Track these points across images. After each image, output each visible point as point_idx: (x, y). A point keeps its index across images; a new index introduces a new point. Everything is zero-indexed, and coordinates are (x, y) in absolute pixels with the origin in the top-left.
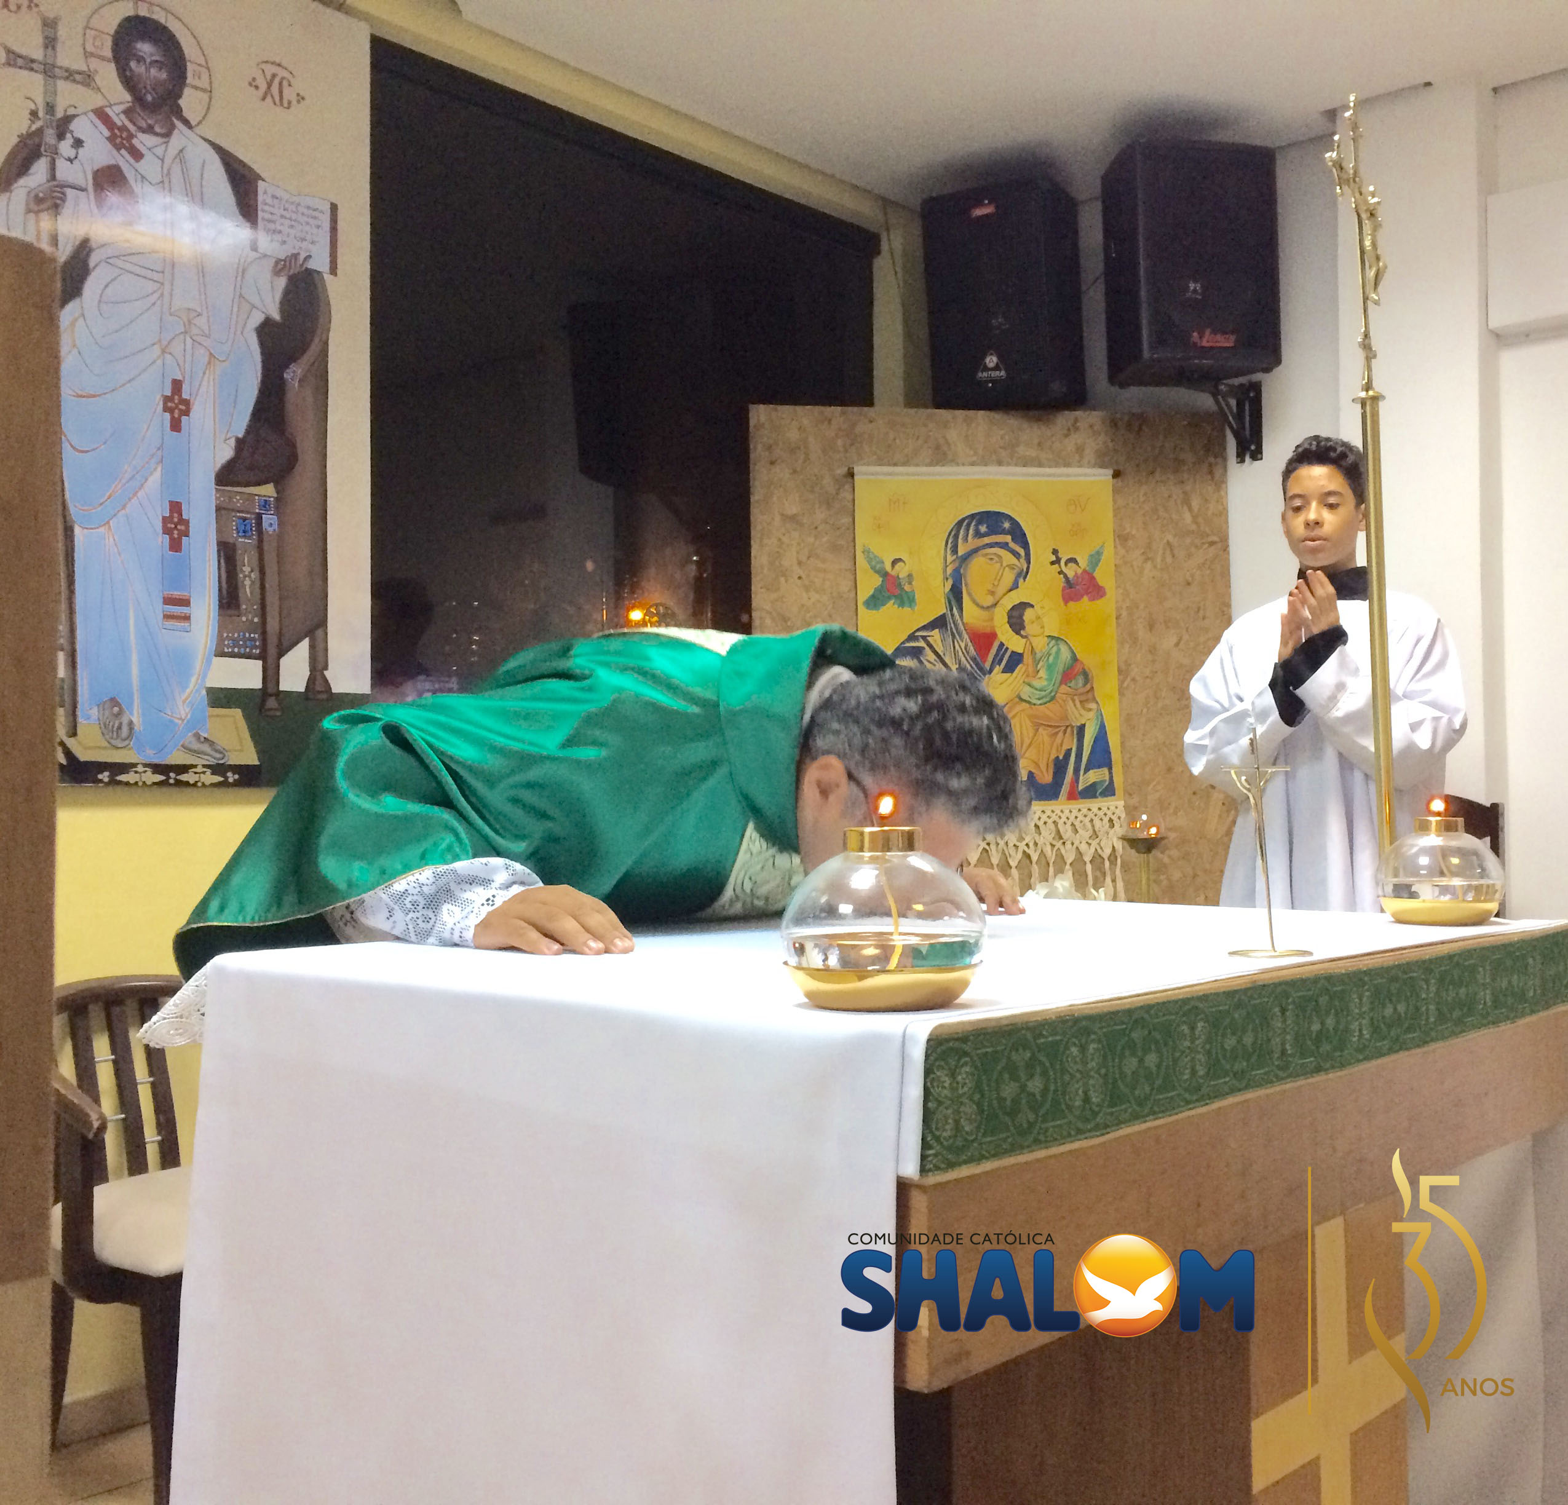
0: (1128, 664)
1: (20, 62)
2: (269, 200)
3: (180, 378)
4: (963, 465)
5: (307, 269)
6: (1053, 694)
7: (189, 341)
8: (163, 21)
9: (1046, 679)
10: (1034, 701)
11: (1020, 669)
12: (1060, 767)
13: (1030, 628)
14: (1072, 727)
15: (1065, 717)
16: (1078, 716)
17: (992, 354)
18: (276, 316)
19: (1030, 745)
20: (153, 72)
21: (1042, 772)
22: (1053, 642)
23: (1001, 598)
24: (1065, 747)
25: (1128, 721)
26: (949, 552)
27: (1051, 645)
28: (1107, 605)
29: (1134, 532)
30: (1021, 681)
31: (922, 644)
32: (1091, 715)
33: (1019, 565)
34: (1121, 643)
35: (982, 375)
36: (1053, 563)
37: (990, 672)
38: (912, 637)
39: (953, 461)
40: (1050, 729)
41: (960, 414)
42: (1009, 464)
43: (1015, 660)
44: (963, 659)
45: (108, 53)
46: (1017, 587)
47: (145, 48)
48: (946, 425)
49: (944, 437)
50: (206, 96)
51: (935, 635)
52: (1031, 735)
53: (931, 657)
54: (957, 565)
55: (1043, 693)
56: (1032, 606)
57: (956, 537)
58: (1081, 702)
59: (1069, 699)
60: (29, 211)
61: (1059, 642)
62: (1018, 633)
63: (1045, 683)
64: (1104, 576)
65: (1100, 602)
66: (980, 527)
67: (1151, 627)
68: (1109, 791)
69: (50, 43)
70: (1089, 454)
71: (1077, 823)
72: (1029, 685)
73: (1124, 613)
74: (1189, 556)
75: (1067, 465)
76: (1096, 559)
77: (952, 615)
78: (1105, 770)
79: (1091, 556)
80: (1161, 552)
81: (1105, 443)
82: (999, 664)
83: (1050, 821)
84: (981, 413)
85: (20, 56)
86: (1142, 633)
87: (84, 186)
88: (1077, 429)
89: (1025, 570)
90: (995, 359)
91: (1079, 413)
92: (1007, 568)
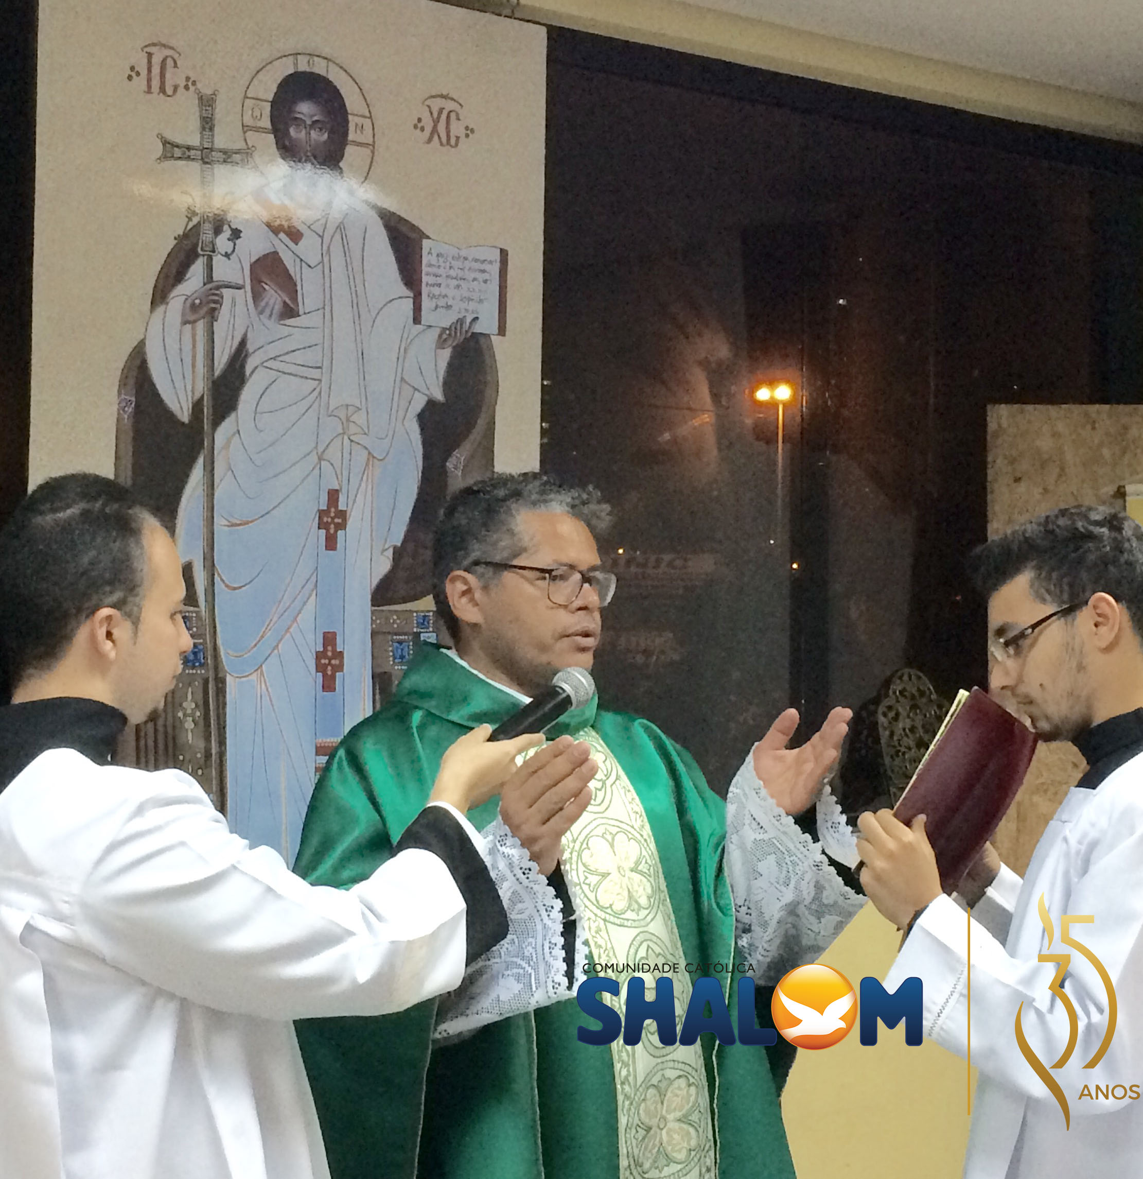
1: (178, 152)
2: (434, 261)
3: (337, 487)
5: (473, 333)
7: (346, 441)
8: (323, 72)
18: (439, 396)
20: (314, 134)
45: (266, 123)
47: (306, 109)
50: (367, 151)
60: (185, 323)
69: (207, 124)
85: (177, 146)
87: (241, 282)
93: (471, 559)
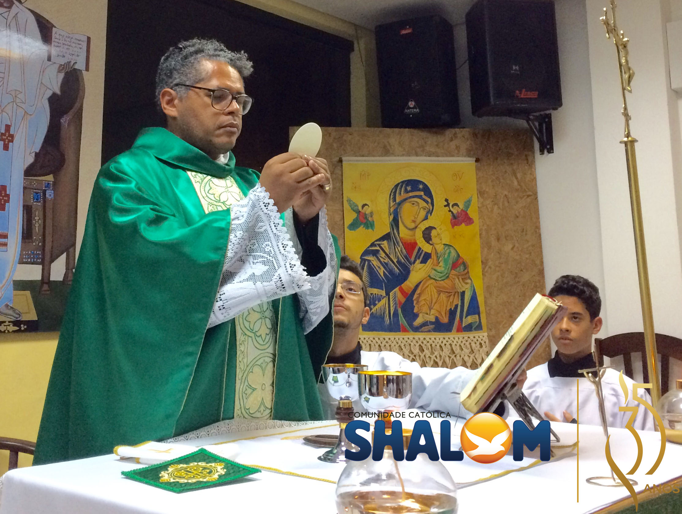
0: (487, 260)
4: (398, 156)
6: (447, 275)
7: (15, 105)
9: (443, 267)
10: (437, 278)
11: (430, 261)
12: (452, 313)
13: (434, 240)
14: (458, 293)
15: (454, 286)
16: (461, 286)
17: (412, 101)
18: (58, 92)
19: (436, 303)
21: (443, 317)
22: (446, 248)
23: (419, 224)
24: (455, 303)
25: (488, 289)
26: (391, 200)
27: (446, 249)
28: (475, 227)
29: (487, 190)
30: (431, 268)
31: (378, 248)
32: (468, 286)
33: (428, 207)
34: (482, 248)
35: (407, 111)
36: (445, 206)
37: (414, 263)
38: (373, 245)
39: (393, 154)
40: (447, 294)
41: (396, 130)
42: (421, 156)
43: (426, 257)
44: (400, 256)
46: (427, 219)
48: (388, 137)
49: (388, 142)
51: (385, 244)
52: (436, 296)
53: (383, 255)
54: (396, 206)
55: (441, 275)
56: (435, 228)
57: (395, 192)
58: (462, 279)
59: (456, 277)
61: (451, 248)
62: (428, 242)
63: (443, 269)
64: (473, 213)
65: (471, 227)
66: (407, 187)
67: (498, 239)
68: (479, 327)
70: (463, 150)
71: (462, 345)
72: (435, 270)
73: (484, 233)
74: (517, 202)
75: (453, 156)
76: (468, 203)
77: (394, 233)
78: (477, 316)
79: (466, 202)
80: (502, 199)
81: (471, 144)
82: (419, 259)
83: (448, 344)
84: (407, 130)
86: (494, 243)
88: (456, 137)
89: (431, 209)
90: (413, 103)
91: (457, 130)
92: (422, 209)
93: (175, 83)
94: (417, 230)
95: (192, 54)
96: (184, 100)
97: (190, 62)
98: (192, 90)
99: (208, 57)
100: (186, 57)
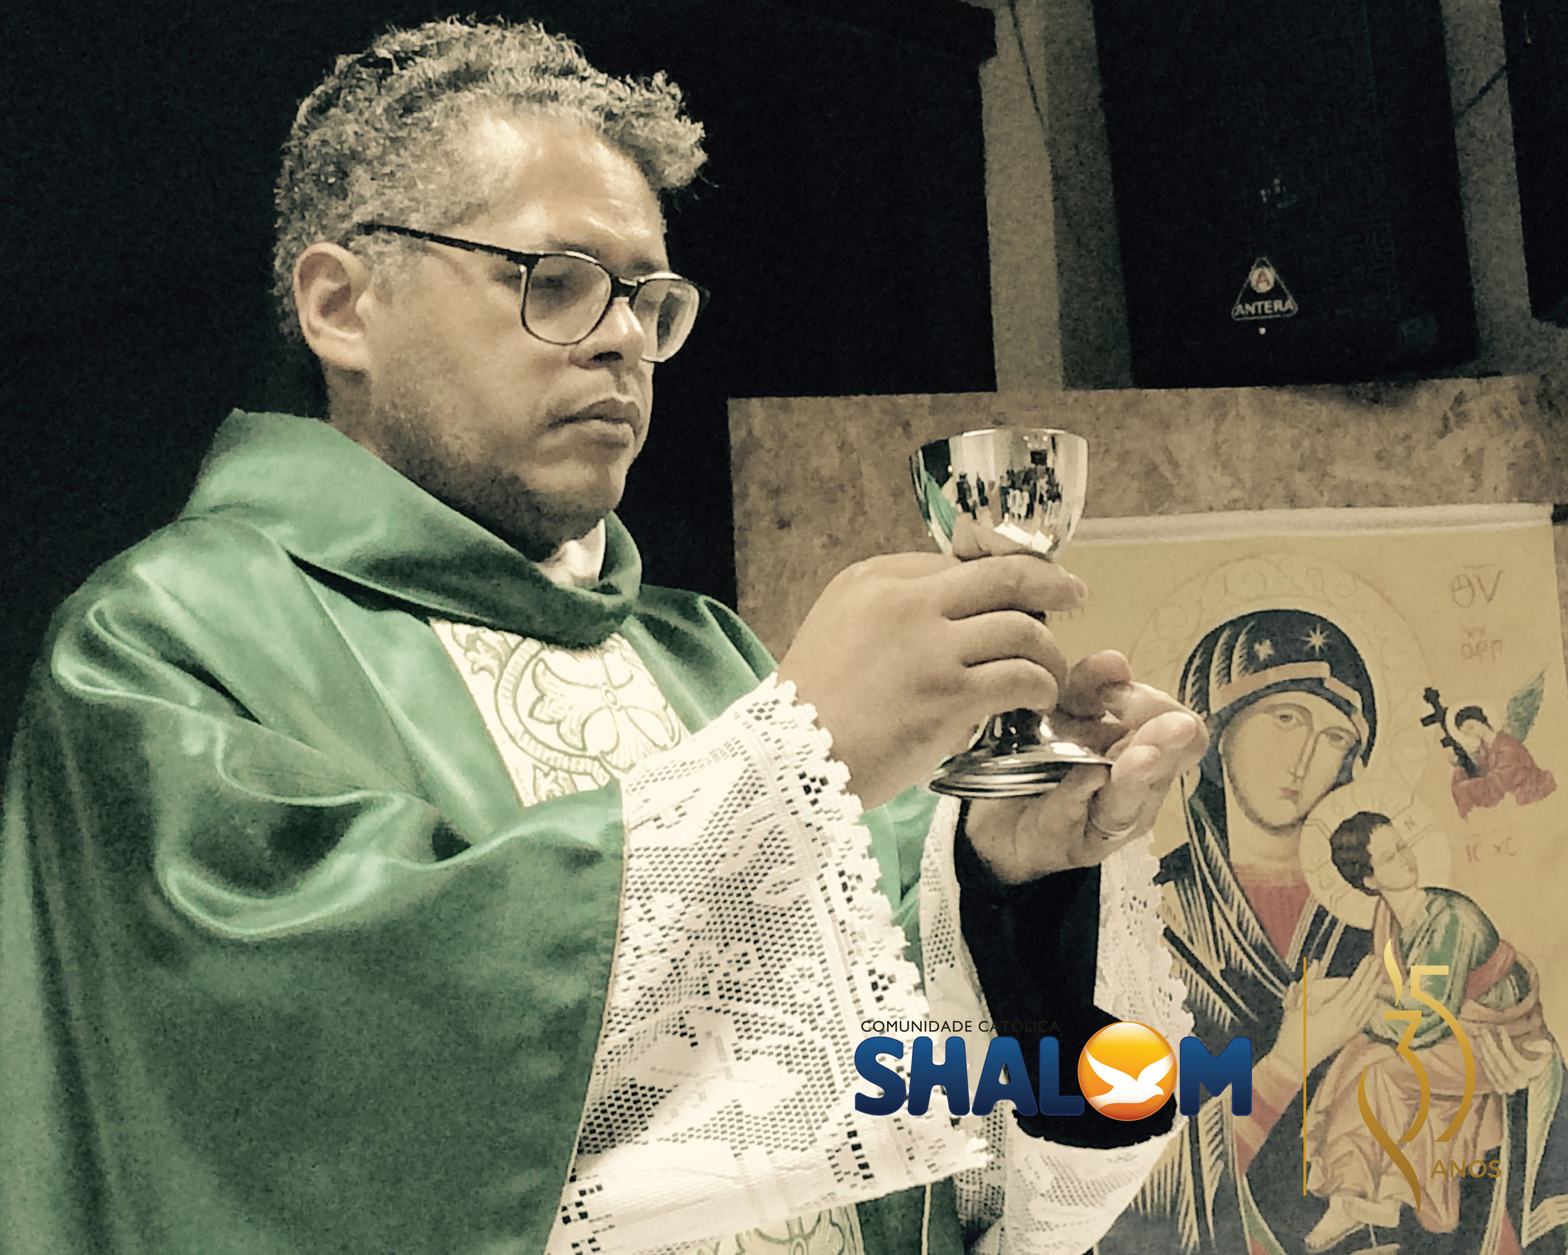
4: (1211, 508)
11: (1366, 966)
12: (1474, 1193)
13: (1384, 873)
14: (1498, 1098)
15: (1478, 1075)
16: (1507, 1071)
17: (1263, 264)
21: (1434, 1206)
23: (1313, 807)
27: (1434, 910)
28: (1560, 812)
30: (1372, 995)
33: (1353, 730)
35: (1242, 310)
36: (1426, 721)
37: (1299, 974)
39: (1186, 501)
40: (1448, 1104)
41: (1199, 395)
42: (1312, 504)
43: (1353, 948)
44: (1235, 947)
46: (1350, 779)
48: (1165, 425)
49: (1166, 449)
51: (1168, 897)
54: (1210, 730)
56: (1386, 821)
57: (1203, 672)
58: (1513, 1038)
59: (1485, 1032)
61: (1455, 900)
62: (1357, 883)
64: (1549, 748)
65: (1542, 807)
66: (1257, 646)
70: (1496, 473)
72: (1391, 1003)
75: (1450, 499)
76: (1525, 707)
77: (1205, 849)
79: (1515, 699)
81: (1529, 444)
82: (1319, 958)
84: (1243, 393)
88: (1463, 417)
90: (1271, 274)
91: (1466, 385)
92: (1323, 737)
93: (357, 218)
94: (1306, 830)
95: (433, 88)
96: (397, 300)
97: (428, 129)
98: (435, 253)
99: (505, 106)
100: (408, 106)
